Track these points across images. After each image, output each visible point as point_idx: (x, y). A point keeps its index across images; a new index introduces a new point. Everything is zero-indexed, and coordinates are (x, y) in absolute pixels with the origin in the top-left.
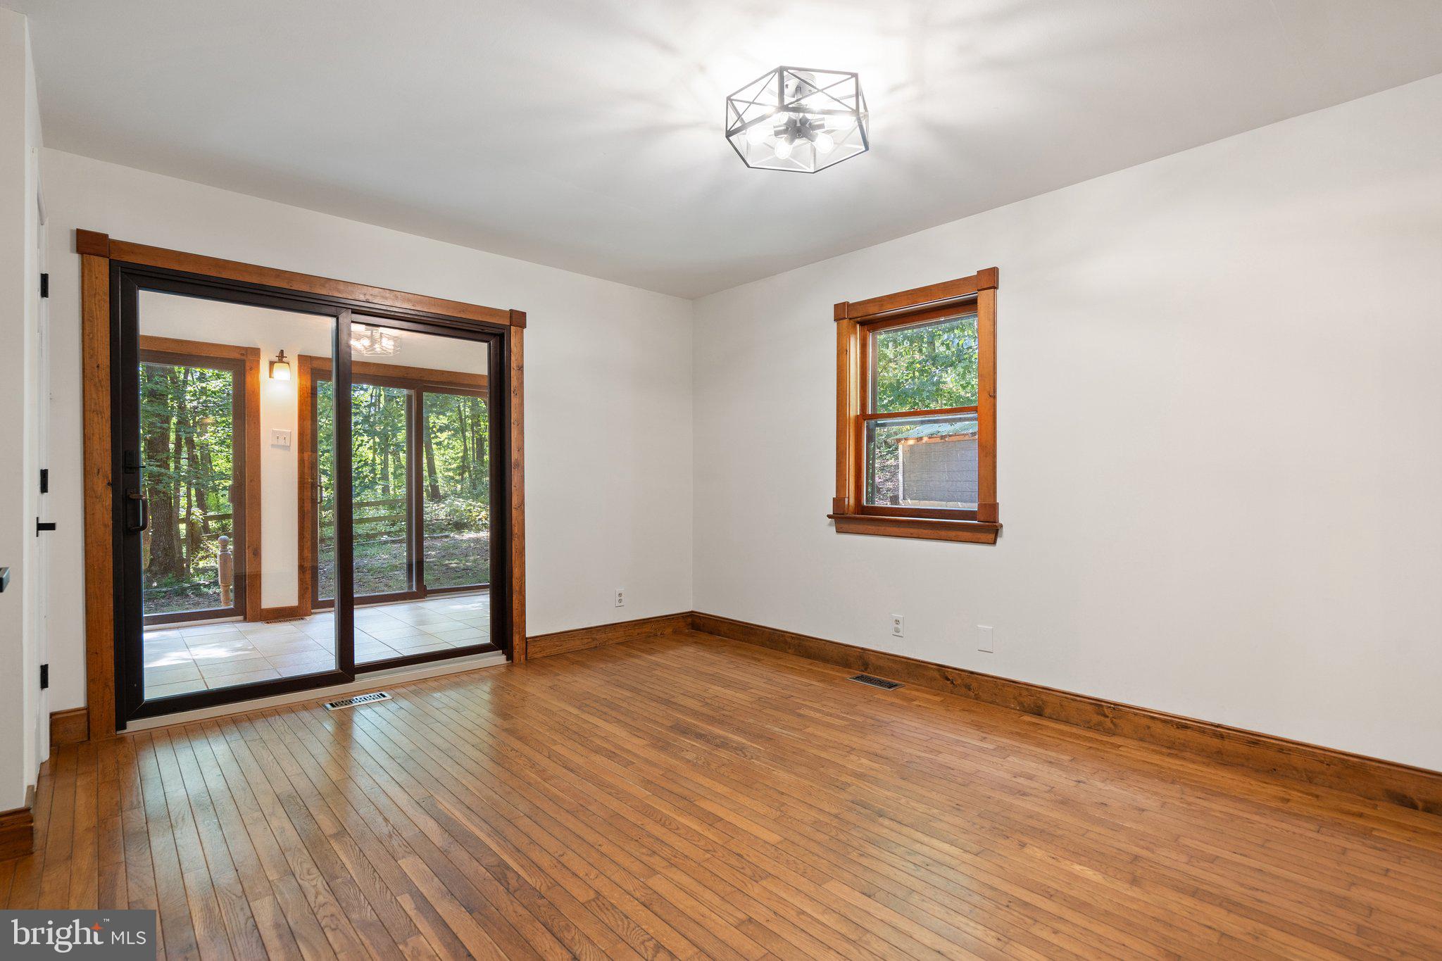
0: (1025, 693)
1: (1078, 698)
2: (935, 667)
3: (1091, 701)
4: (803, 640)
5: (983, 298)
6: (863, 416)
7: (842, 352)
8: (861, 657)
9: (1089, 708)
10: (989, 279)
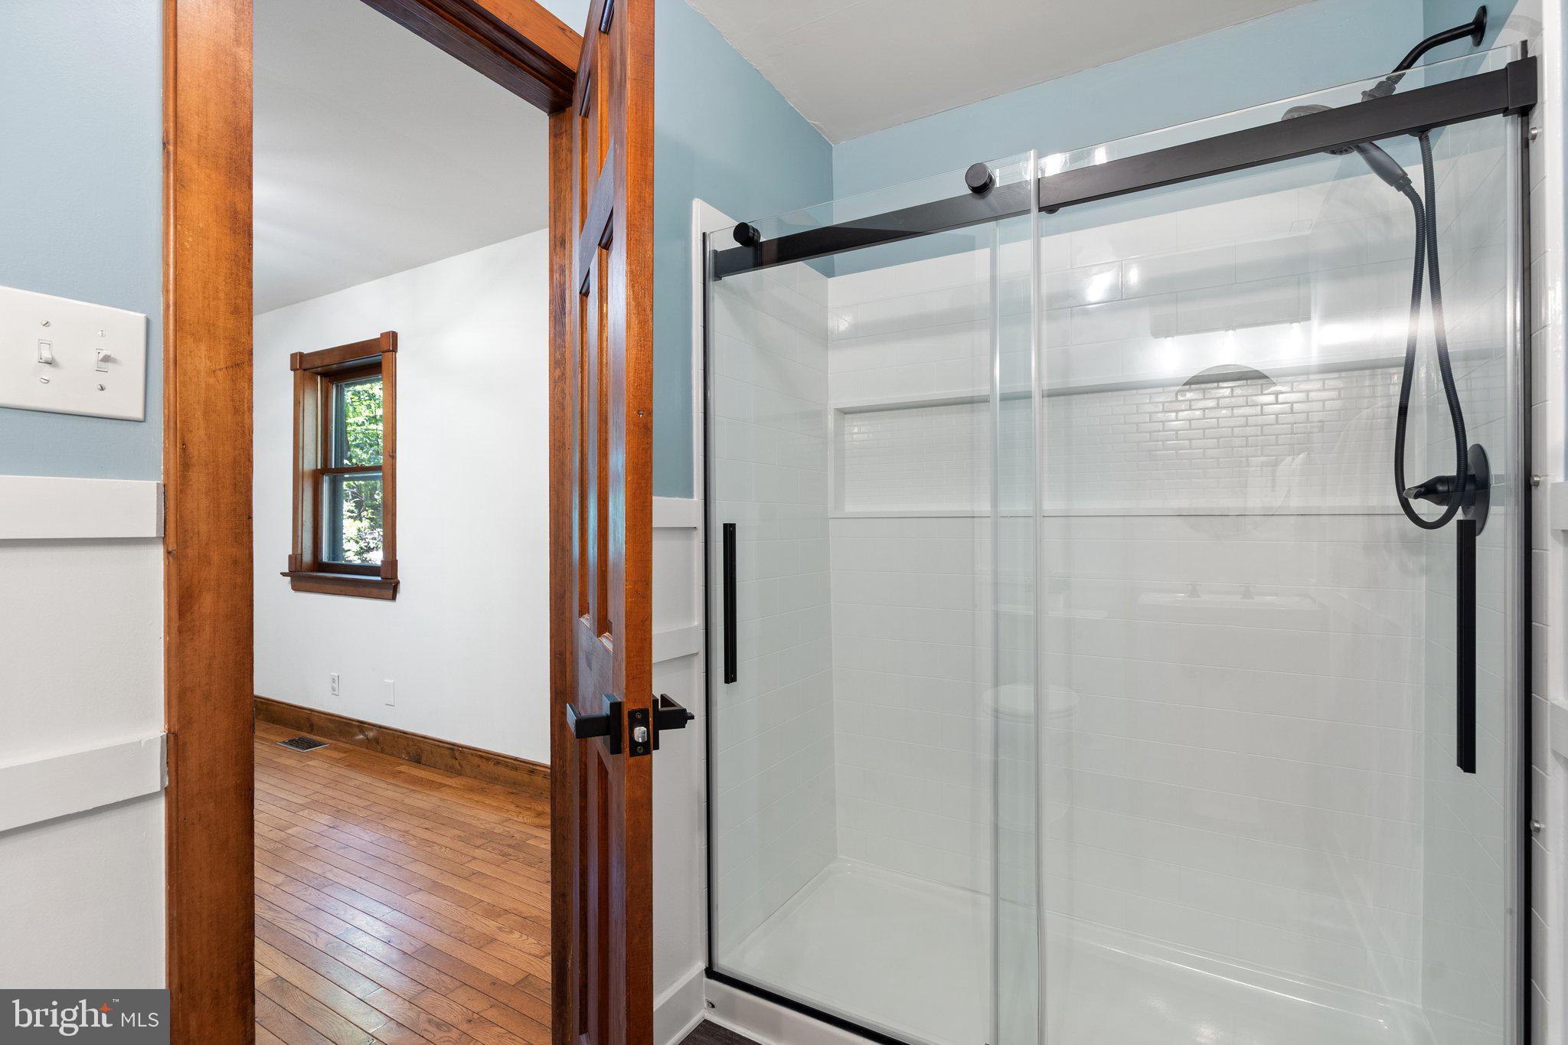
0: (411, 743)
1: (441, 744)
2: (356, 723)
3: (447, 745)
4: (270, 704)
5: (386, 359)
6: (325, 470)
7: (298, 404)
8: (308, 719)
9: (447, 752)
10: (389, 342)
